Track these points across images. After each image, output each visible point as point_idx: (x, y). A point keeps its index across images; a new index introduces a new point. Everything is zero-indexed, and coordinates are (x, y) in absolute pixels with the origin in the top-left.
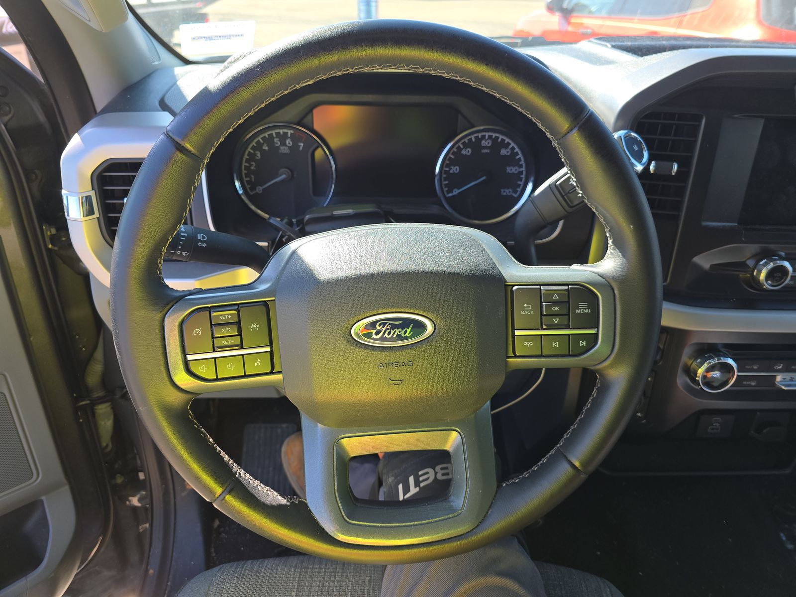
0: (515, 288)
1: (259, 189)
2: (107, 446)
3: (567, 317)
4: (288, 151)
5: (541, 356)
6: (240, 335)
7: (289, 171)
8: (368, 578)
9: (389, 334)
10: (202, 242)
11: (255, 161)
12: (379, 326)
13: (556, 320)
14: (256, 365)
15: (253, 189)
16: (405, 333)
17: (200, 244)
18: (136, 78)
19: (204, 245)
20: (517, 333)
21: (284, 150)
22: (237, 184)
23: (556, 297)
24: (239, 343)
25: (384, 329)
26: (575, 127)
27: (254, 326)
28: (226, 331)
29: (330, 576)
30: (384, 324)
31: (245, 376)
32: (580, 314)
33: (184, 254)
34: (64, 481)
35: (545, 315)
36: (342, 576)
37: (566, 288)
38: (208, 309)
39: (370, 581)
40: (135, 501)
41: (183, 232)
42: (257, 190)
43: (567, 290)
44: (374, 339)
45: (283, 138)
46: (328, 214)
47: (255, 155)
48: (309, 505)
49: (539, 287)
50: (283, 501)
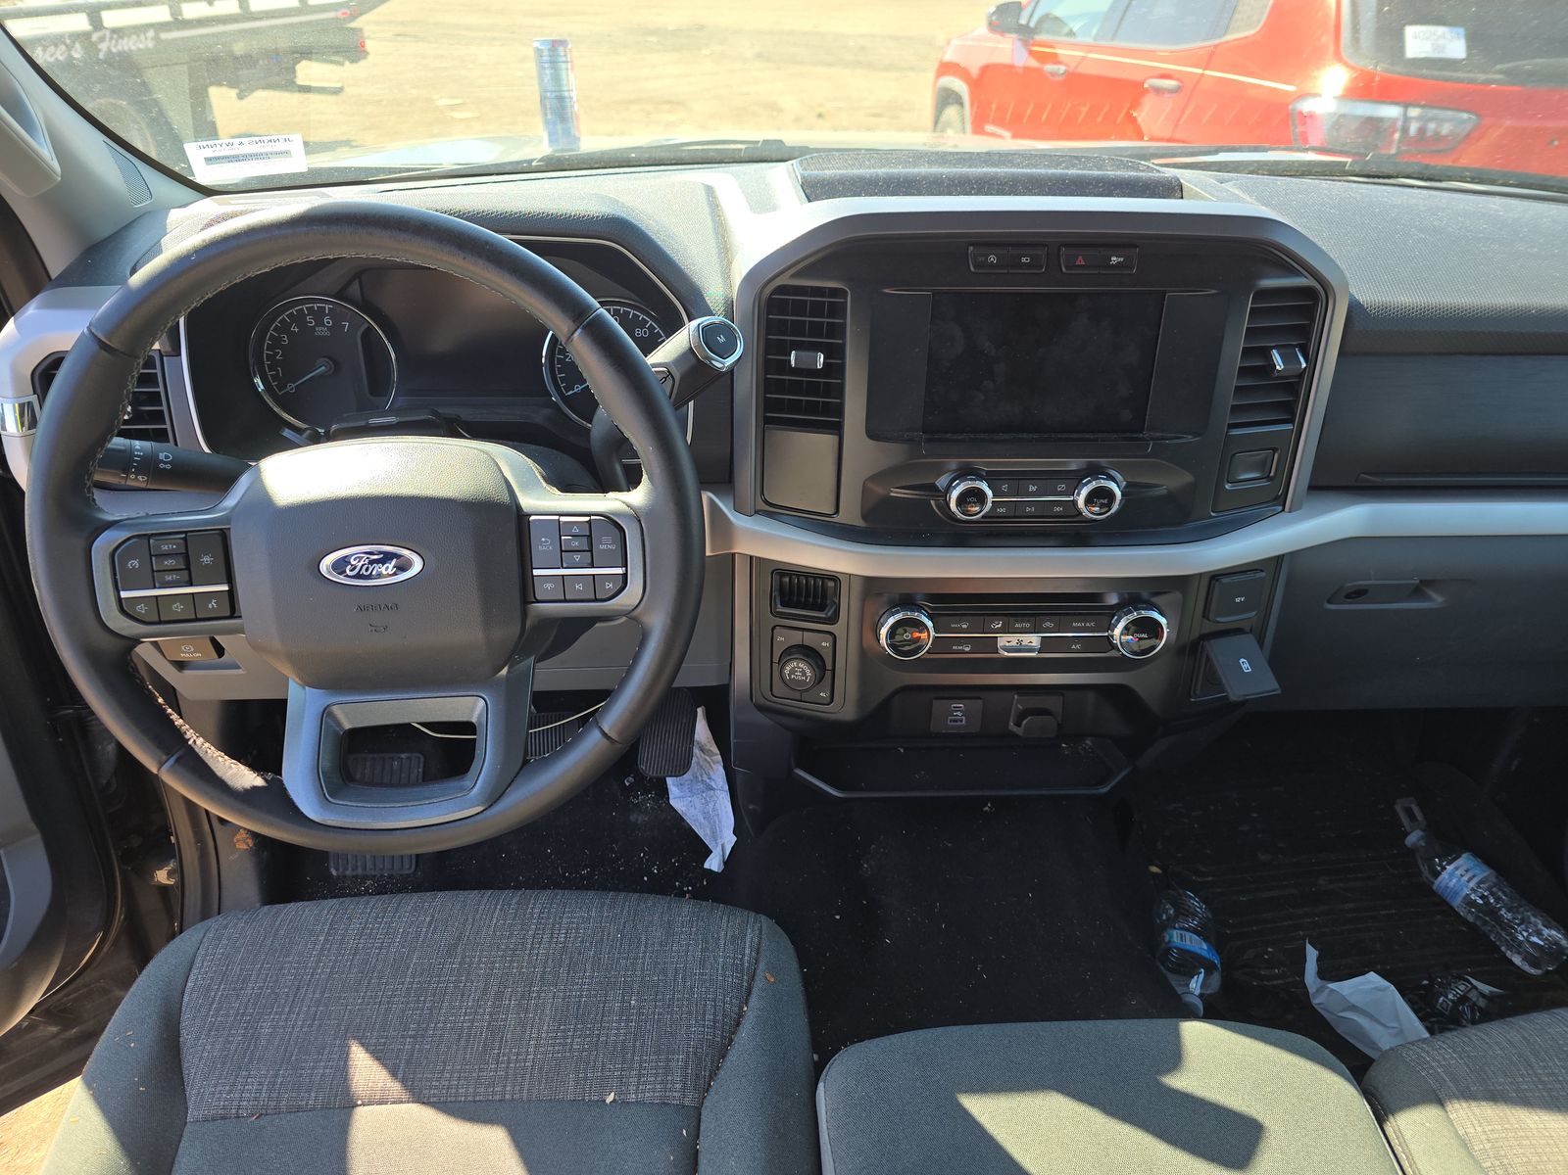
0: (532, 518)
1: (291, 387)
2: (109, 784)
3: (589, 553)
4: (328, 334)
5: (565, 601)
6: (188, 568)
7: (331, 363)
8: (428, 919)
9: (367, 570)
10: (165, 463)
11: (282, 347)
12: (355, 560)
13: (577, 557)
14: (210, 606)
15: (281, 387)
16: (387, 568)
17: (162, 466)
18: (106, 231)
19: (168, 467)
20: (536, 572)
21: (322, 331)
22: (258, 381)
23: (576, 530)
24: (187, 578)
25: (360, 564)
26: (578, 327)
27: (207, 559)
28: (169, 563)
29: (377, 917)
30: (360, 559)
31: (197, 620)
32: (604, 550)
33: (140, 477)
34: (33, 826)
35: (565, 551)
36: (394, 916)
37: (587, 519)
38: (147, 537)
39: (430, 923)
40: (162, 876)
41: (138, 450)
42: (288, 389)
43: (589, 522)
44: (347, 576)
45: (319, 315)
46: (363, 423)
47: (280, 339)
48: (285, 782)
49: (557, 517)
50: (259, 782)
